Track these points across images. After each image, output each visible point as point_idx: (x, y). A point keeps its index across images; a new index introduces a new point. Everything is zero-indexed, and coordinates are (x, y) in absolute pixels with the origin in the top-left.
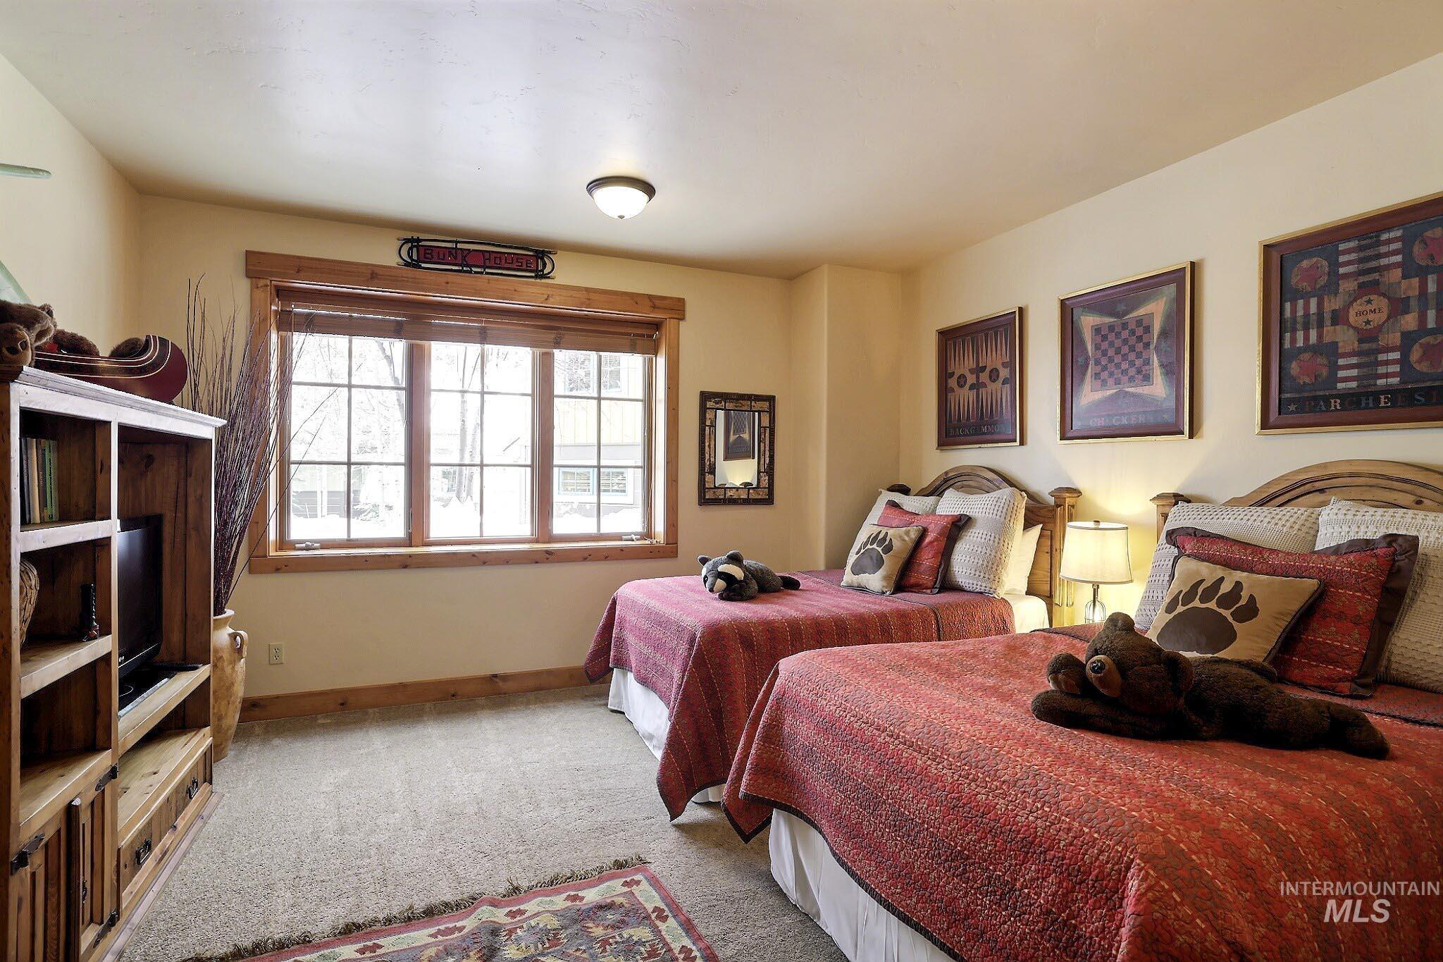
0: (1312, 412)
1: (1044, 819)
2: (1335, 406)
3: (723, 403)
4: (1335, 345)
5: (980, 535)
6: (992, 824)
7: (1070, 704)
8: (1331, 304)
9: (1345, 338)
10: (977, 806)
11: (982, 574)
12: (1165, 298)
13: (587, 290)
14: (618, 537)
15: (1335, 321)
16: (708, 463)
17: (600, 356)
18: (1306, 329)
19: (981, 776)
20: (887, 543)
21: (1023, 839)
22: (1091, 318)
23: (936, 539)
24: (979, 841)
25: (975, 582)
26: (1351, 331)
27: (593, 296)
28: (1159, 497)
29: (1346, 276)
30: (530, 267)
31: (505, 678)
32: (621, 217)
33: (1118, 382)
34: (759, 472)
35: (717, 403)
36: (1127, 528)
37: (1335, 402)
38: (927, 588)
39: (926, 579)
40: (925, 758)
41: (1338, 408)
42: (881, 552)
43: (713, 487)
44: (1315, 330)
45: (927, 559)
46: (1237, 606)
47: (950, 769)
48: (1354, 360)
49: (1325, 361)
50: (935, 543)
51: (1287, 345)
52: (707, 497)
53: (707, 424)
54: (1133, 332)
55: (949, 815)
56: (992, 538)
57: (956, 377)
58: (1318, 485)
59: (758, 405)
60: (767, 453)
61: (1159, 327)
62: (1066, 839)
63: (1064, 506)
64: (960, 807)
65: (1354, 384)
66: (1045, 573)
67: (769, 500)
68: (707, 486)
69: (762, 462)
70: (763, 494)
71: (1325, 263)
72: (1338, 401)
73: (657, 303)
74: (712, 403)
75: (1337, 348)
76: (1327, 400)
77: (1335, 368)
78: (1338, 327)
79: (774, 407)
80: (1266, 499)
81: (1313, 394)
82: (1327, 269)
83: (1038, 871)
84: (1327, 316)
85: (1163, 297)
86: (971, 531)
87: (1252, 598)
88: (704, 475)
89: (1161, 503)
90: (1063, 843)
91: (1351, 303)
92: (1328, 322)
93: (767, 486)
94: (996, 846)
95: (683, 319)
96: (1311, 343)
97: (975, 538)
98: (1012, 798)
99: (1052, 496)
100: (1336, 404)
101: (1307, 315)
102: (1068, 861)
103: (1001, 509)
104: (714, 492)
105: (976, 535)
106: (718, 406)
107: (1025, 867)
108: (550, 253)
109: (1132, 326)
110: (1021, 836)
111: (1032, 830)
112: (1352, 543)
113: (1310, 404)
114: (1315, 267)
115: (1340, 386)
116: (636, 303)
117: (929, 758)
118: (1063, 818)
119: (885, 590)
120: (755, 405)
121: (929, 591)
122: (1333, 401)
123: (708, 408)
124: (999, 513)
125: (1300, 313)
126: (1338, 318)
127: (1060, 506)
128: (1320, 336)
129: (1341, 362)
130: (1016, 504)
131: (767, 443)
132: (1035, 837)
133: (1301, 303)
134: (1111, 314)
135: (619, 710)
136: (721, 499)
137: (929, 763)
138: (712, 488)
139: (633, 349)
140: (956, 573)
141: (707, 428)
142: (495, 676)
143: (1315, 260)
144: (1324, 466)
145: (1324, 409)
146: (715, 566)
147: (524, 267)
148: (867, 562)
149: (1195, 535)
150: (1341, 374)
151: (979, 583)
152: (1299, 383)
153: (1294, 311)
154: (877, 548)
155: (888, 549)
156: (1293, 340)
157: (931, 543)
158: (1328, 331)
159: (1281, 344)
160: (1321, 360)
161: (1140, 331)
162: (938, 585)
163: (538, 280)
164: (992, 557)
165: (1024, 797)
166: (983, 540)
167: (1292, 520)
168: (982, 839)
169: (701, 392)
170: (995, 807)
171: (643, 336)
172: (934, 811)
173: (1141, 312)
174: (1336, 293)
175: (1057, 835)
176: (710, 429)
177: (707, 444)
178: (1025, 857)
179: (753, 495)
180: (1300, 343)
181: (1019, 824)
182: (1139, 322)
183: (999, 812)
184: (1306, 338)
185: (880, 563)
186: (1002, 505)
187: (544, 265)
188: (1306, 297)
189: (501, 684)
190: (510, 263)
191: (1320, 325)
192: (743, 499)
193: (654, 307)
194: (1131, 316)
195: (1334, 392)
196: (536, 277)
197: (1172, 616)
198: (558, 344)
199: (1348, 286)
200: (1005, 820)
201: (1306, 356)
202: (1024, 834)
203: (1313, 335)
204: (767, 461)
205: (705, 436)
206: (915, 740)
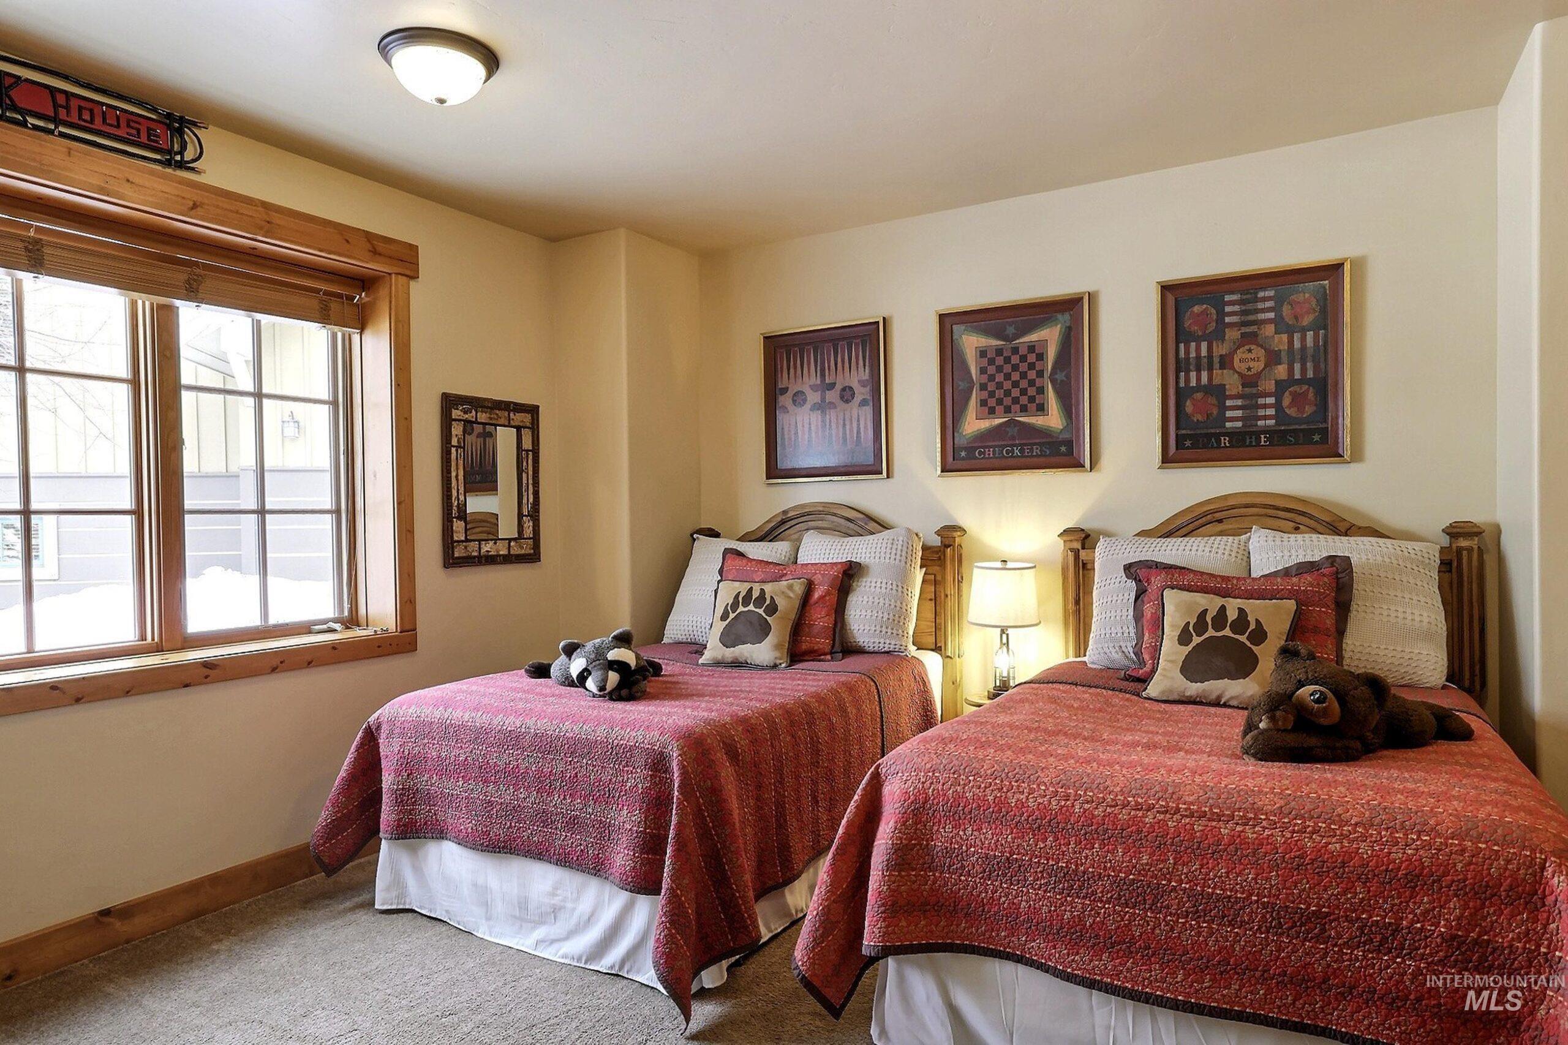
0: (1205, 448)
1: (1427, 848)
2: (1225, 443)
3: (474, 412)
4: (1222, 387)
5: (878, 584)
6: (1360, 870)
7: (1291, 740)
8: (1220, 349)
9: (1231, 381)
10: (1332, 858)
11: (889, 631)
12: (1059, 326)
13: (265, 205)
14: (306, 628)
15: (1222, 366)
16: (456, 504)
17: (259, 322)
18: (1199, 370)
19: (1324, 825)
20: (768, 602)
21: (1406, 875)
22: (975, 338)
23: (828, 593)
24: (1344, 893)
25: (882, 641)
26: (1236, 376)
27: (276, 218)
28: (1066, 532)
29: (1231, 325)
30: (157, 142)
31: (126, 912)
32: (442, 101)
33: (1008, 410)
34: (520, 516)
35: (465, 413)
36: (1035, 567)
37: (1225, 439)
38: (825, 654)
39: (823, 643)
40: (1230, 825)
41: (1228, 445)
42: (764, 614)
43: (463, 538)
44: (1206, 372)
45: (820, 619)
46: (1249, 631)
47: (1276, 828)
48: (1239, 402)
49: (1215, 401)
50: (827, 598)
51: (1182, 384)
52: (456, 555)
53: (453, 444)
54: (1023, 359)
55: (1293, 876)
56: (894, 587)
57: (790, 393)
58: (1218, 516)
59: (518, 418)
60: (531, 487)
61: (1053, 355)
62: (1463, 860)
63: (954, 547)
64: (1308, 864)
65: (1239, 424)
66: (929, 623)
67: (534, 557)
68: (456, 538)
69: (525, 501)
70: (526, 549)
71: (1213, 311)
72: (1227, 439)
73: (381, 247)
74: (459, 412)
75: (1225, 390)
76: (1218, 436)
77: (1223, 408)
78: (1225, 371)
79: (538, 421)
80: (1170, 530)
81: (1205, 431)
82: (1215, 317)
83: (1430, 902)
84: (1216, 360)
85: (1056, 325)
86: (865, 580)
87: (1258, 622)
88: (452, 522)
89: (1065, 538)
90: (1459, 866)
91: (1235, 351)
92: (1217, 365)
93: (531, 536)
94: (1369, 891)
95: (415, 277)
96: (1202, 383)
97: (873, 589)
98: (1376, 837)
99: (939, 535)
100: (1225, 441)
101: (1198, 357)
102: (1471, 881)
103: (899, 552)
104: (466, 547)
105: (873, 584)
106: (467, 416)
107: (1415, 903)
108: (195, 124)
109: (1023, 351)
110: (1404, 872)
111: (1416, 863)
112: (1300, 566)
113: (1203, 441)
114: (1204, 313)
115: (1228, 425)
116: (348, 241)
117: (1237, 824)
118: (1450, 841)
119: (778, 662)
120: (514, 417)
121: (829, 657)
122: (1222, 438)
123: (455, 420)
124: (898, 557)
125: (1193, 355)
126: (1226, 362)
127: (949, 546)
128: (1210, 378)
129: (1229, 403)
130: (914, 546)
131: (530, 473)
132: (1423, 868)
133: (1193, 345)
134: (998, 335)
135: (401, 907)
136: (475, 557)
137: (1239, 828)
138: (462, 541)
139: (323, 317)
140: (855, 631)
141: (453, 450)
142: (106, 913)
143: (1205, 306)
144: (1225, 497)
145: (1215, 445)
146: (600, 652)
147: (144, 139)
148: (741, 628)
149: (1157, 567)
150: (1229, 414)
151: (888, 642)
152: (1193, 421)
153: (1187, 352)
154: (757, 610)
155: (772, 609)
156: (1187, 380)
157: (822, 598)
158: (1217, 374)
159: (1177, 383)
160: (1212, 400)
161: (1032, 358)
162: (837, 648)
163: (169, 170)
164: (898, 608)
165: (1391, 833)
166: (883, 590)
167: (1228, 548)
168: (1347, 889)
169: (444, 394)
170: (1357, 852)
171: (340, 296)
172: (1268, 879)
173: (1033, 337)
174: (1223, 340)
175: (1450, 860)
176: (457, 451)
177: (454, 474)
178: (1412, 893)
179: (516, 550)
180: (1193, 383)
181: (1397, 861)
182: (1032, 348)
183: (1365, 856)
184: (1199, 379)
185: (764, 630)
186: (900, 547)
187: (184, 147)
188: (1198, 340)
189: (118, 924)
190: (111, 125)
191: (1210, 369)
192: (502, 555)
193: (375, 253)
194: (1021, 340)
195: (1223, 430)
196: (168, 163)
197: (1190, 647)
198: (194, 293)
199: (1232, 335)
200: (1377, 862)
201: (1199, 395)
202: (1406, 869)
203: (1204, 376)
204: (531, 500)
205: (450, 462)
206: (1207, 809)
